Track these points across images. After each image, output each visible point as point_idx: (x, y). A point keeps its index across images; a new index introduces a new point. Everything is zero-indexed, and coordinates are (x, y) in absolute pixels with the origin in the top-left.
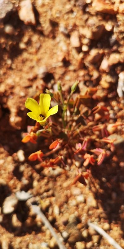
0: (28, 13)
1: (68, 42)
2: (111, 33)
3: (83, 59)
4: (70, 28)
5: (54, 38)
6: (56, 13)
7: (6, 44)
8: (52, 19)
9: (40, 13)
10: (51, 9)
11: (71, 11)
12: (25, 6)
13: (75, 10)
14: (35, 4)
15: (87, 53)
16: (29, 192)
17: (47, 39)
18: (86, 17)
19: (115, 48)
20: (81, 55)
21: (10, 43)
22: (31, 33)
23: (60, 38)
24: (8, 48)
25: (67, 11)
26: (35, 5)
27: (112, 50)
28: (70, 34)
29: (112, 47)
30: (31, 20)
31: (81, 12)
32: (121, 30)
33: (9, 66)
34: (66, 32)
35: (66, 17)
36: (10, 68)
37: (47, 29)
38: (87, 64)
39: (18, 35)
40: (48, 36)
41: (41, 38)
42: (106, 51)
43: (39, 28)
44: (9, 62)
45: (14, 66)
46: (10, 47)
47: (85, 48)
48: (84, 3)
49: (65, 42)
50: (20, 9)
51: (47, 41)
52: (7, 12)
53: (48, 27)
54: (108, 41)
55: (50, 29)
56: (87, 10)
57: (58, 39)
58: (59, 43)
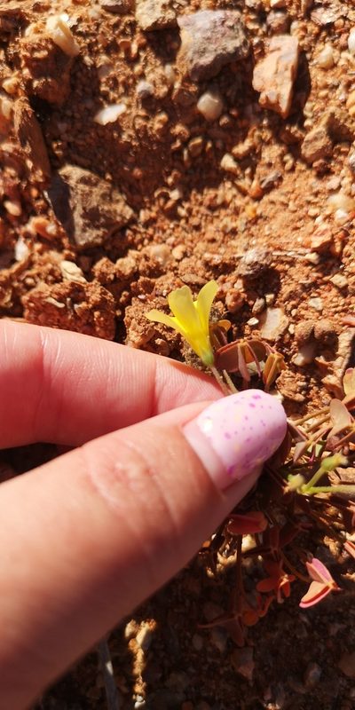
33: (170, 205)
44: (175, 195)
45: (182, 210)
53: (321, 133)
57: (333, 182)
58: (332, 191)
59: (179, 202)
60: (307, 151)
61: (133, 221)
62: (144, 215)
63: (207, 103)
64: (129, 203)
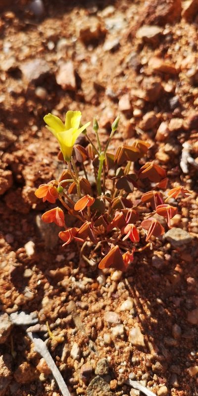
0: (67, 76)
1: (115, 106)
2: (172, 94)
3: (133, 125)
4: (119, 92)
5: (97, 104)
6: (103, 78)
7: (34, 108)
8: (97, 82)
9: (83, 79)
10: (97, 74)
11: (122, 74)
12: (65, 70)
13: (127, 72)
14: (78, 71)
15: (139, 118)
16: (33, 314)
17: (87, 106)
18: (140, 78)
19: (177, 110)
20: (132, 121)
21: (40, 107)
22: (69, 100)
23: (106, 103)
24: (36, 113)
25: (117, 74)
26: (78, 73)
27: (173, 114)
28: (119, 98)
29: (173, 110)
30: (70, 83)
31: (134, 75)
32: (185, 90)
33: (33, 133)
34: (114, 95)
35: (115, 80)
36: (35, 136)
37: (90, 93)
38: (139, 131)
39: (50, 100)
40: (90, 103)
41: (82, 106)
42: (165, 115)
43: (80, 93)
44: (35, 128)
45: (40, 134)
46: (38, 113)
47: (137, 112)
48: (138, 63)
49: (111, 107)
50: (58, 74)
51: (88, 109)
52: (41, 73)
53: (91, 91)
54: (168, 103)
55: (93, 93)
56: (142, 71)
57: (102, 106)
58: (103, 109)
59: (37, 131)
60: (88, 98)
61: (17, 141)
62: (22, 138)
63: (40, 92)
64: (14, 134)
